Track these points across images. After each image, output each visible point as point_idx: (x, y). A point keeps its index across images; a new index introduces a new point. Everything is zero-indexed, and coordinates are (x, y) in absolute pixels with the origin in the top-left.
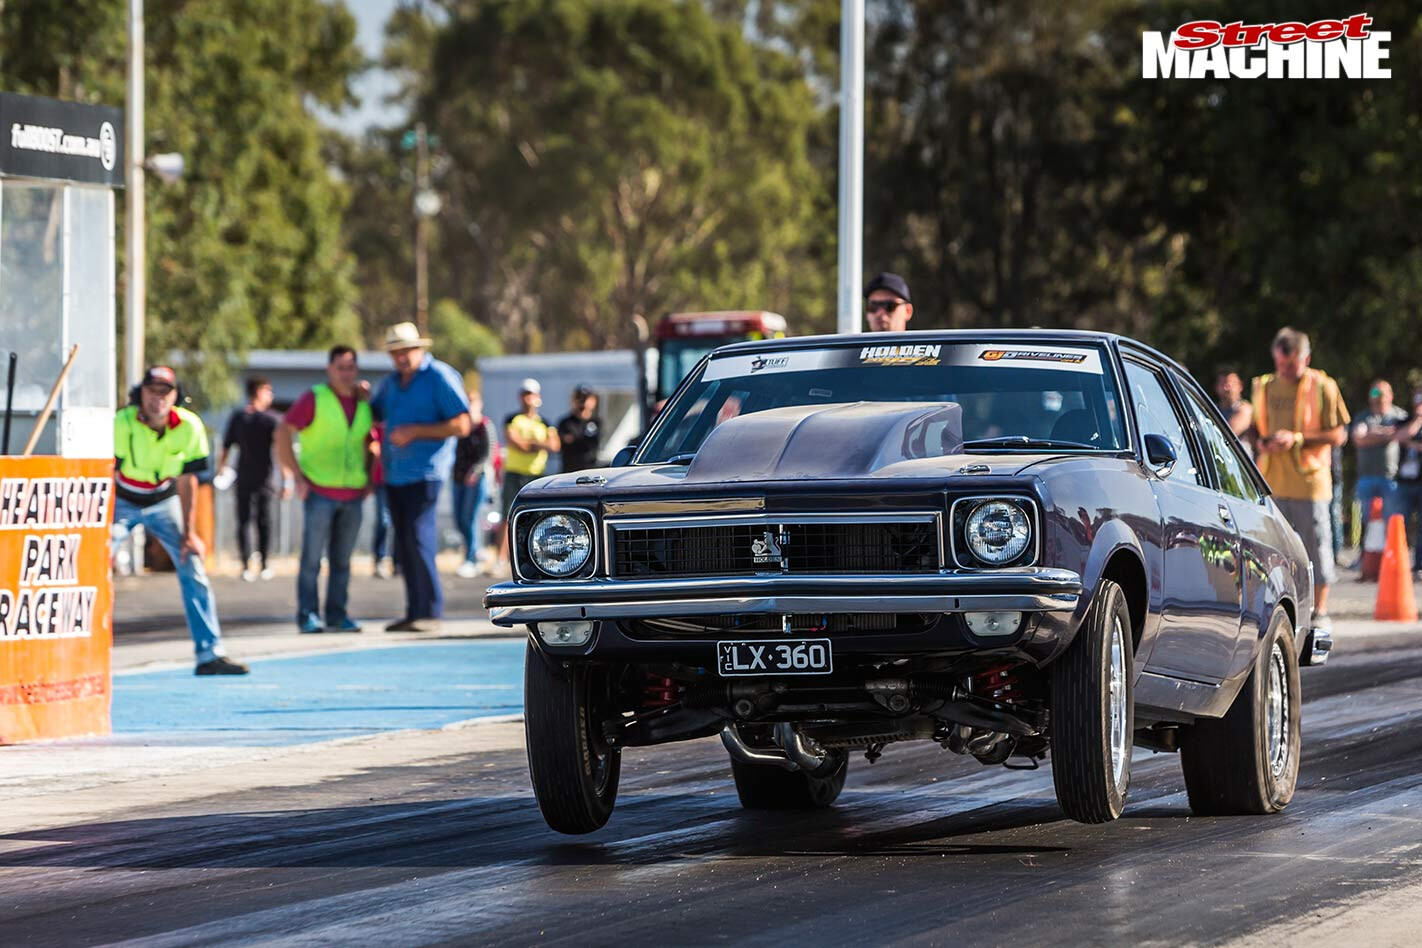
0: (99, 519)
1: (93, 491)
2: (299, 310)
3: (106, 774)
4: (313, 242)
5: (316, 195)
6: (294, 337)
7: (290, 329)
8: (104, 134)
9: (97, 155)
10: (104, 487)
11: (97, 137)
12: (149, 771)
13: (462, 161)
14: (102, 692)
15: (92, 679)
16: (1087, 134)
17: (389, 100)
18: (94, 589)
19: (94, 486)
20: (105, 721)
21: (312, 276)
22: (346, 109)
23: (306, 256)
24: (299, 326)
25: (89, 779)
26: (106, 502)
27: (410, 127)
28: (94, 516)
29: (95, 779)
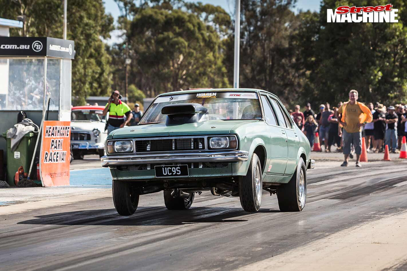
0: (67, 135)
1: (66, 129)
2: (100, 86)
3: (71, 194)
4: (103, 71)
5: (103, 60)
6: (98, 93)
7: (97, 91)
8: (70, 47)
9: (68, 51)
10: (69, 128)
11: (68, 47)
12: (81, 193)
13: (136, 52)
14: (68, 175)
15: (65, 172)
16: (287, 46)
17: (119, 36)
18: (66, 151)
19: (66, 128)
20: (68, 182)
21: (103, 79)
22: (108, 39)
23: (101, 74)
24: (99, 90)
25: (67, 195)
26: (69, 132)
27: (124, 43)
28: (66, 135)
29: (69, 195)
